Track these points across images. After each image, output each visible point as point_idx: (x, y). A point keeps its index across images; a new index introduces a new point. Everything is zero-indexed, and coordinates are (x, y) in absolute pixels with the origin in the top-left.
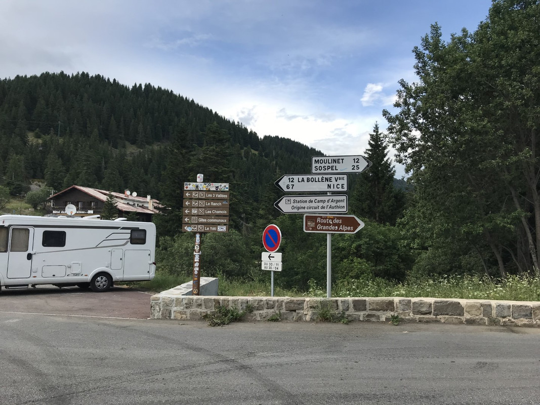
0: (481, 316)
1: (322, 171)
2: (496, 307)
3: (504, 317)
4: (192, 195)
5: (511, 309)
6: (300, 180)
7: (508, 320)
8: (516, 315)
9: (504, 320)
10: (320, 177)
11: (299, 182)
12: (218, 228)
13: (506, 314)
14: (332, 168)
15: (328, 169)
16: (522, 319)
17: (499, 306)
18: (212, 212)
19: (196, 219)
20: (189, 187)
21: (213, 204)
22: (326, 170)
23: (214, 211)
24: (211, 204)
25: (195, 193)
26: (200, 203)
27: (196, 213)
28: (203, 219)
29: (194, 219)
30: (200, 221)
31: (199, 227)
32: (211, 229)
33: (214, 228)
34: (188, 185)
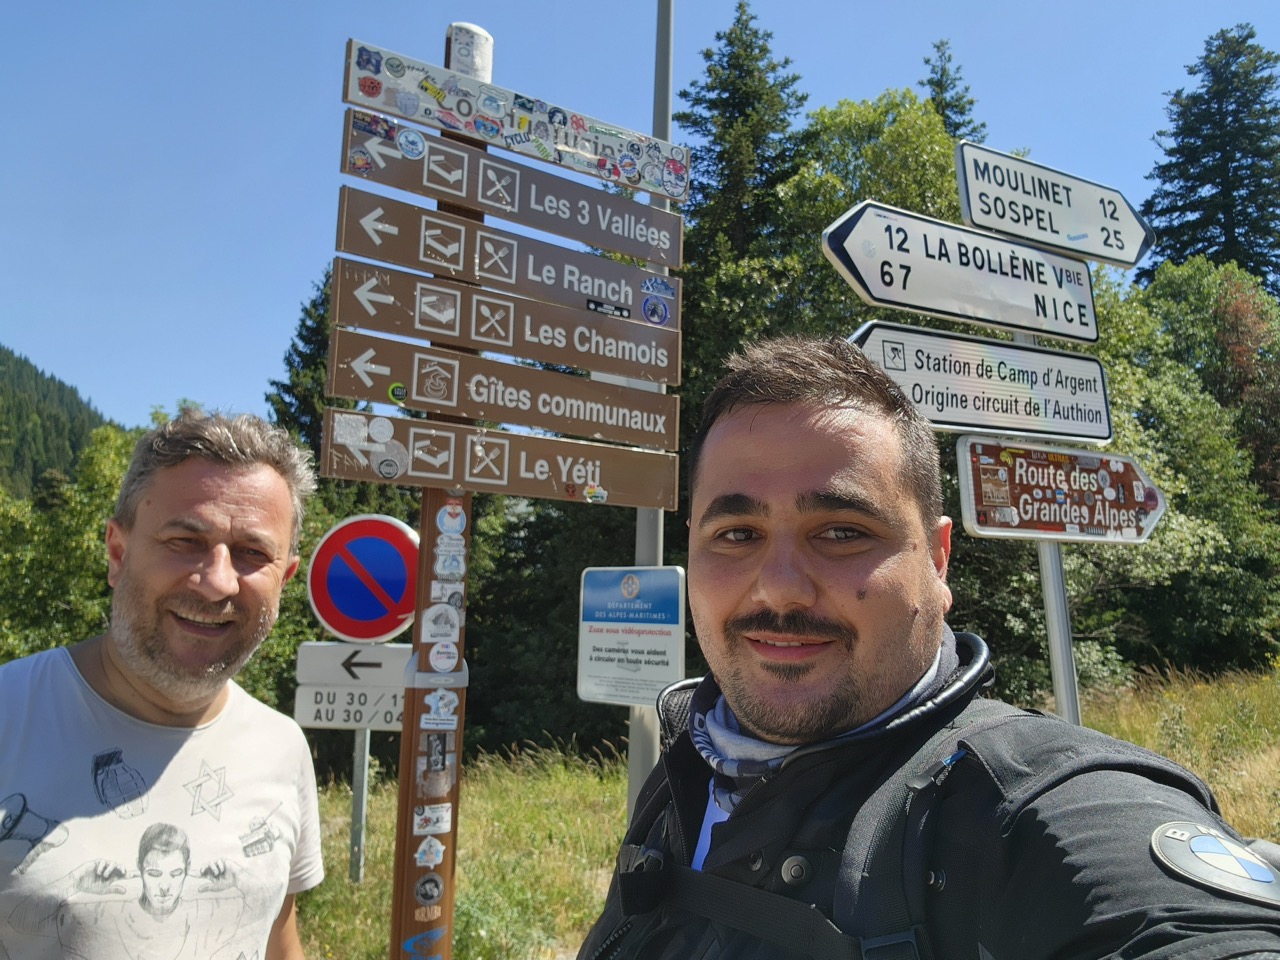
1: (1007, 225)
6: (934, 250)
10: (1006, 249)
11: (928, 255)
14: (1040, 220)
15: (1026, 218)
18: (569, 337)
19: (444, 379)
20: (389, 90)
21: (574, 279)
22: (1018, 221)
23: (582, 334)
24: (567, 277)
25: (439, 152)
26: (482, 247)
27: (450, 326)
28: (500, 387)
29: (436, 375)
30: (479, 394)
31: (473, 444)
32: (564, 469)
33: (585, 464)
34: (377, 71)
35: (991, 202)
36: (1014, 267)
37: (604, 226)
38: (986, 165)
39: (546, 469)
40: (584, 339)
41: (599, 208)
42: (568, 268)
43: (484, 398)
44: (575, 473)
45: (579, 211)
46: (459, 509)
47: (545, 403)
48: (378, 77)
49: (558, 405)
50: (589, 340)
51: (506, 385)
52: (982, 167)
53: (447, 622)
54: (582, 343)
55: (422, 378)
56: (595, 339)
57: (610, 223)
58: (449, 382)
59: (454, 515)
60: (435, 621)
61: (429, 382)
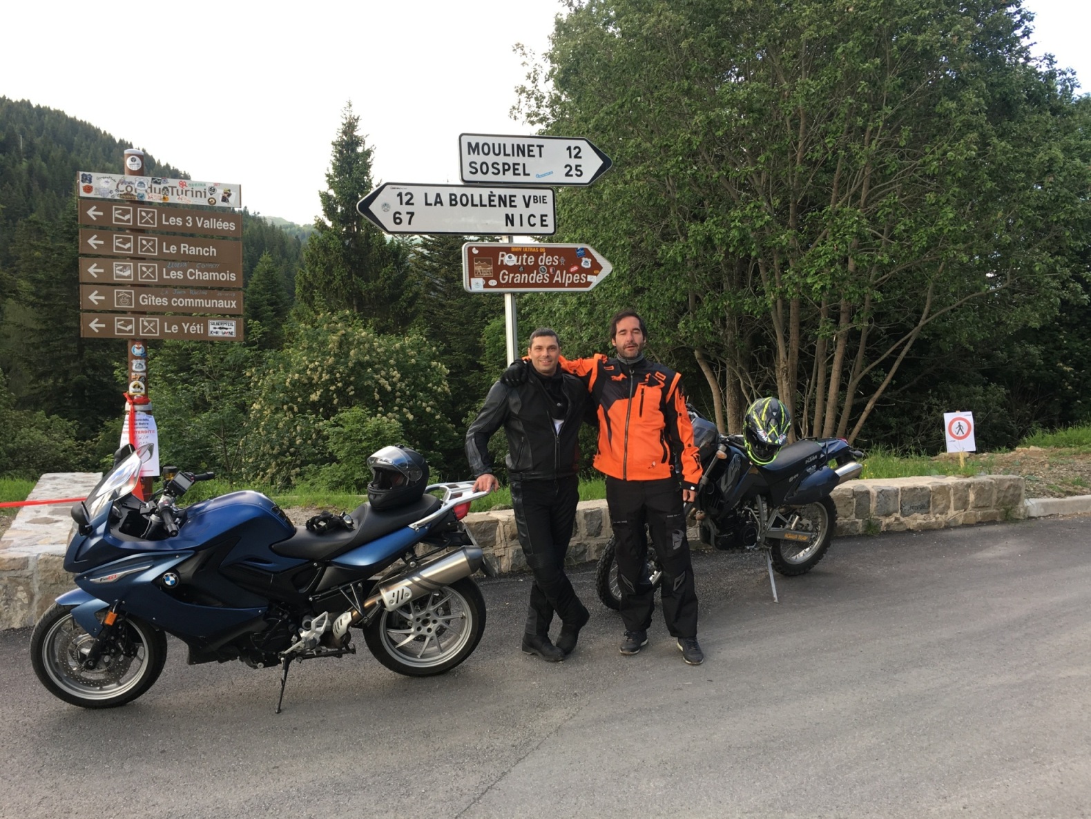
0: (853, 517)
1: (490, 177)
2: (878, 496)
3: (888, 515)
4: (108, 214)
5: (900, 496)
6: (431, 200)
7: (893, 519)
8: (907, 507)
9: (887, 521)
11: (427, 204)
12: (211, 328)
13: (891, 509)
14: (515, 169)
15: (504, 170)
16: (916, 514)
17: (881, 492)
18: (185, 274)
19: (128, 298)
20: (96, 189)
21: (186, 249)
22: (498, 173)
23: (191, 272)
24: (182, 249)
25: (119, 209)
26: (141, 243)
27: (129, 277)
28: (153, 298)
29: (124, 297)
30: (144, 302)
31: (143, 321)
32: (186, 328)
33: (196, 325)
34: (90, 182)
35: (478, 167)
36: (490, 201)
37: (200, 225)
38: (477, 145)
39: (177, 328)
40: (192, 274)
41: (197, 218)
42: (182, 245)
43: (146, 303)
44: (191, 329)
45: (187, 221)
46: (141, 346)
47: (175, 302)
48: (91, 185)
49: (181, 302)
50: (195, 274)
51: (156, 297)
52: (474, 146)
53: (139, 387)
54: (191, 276)
55: (118, 299)
56: (197, 273)
57: (203, 223)
58: (131, 299)
59: (138, 348)
60: (134, 387)
61: (121, 300)
